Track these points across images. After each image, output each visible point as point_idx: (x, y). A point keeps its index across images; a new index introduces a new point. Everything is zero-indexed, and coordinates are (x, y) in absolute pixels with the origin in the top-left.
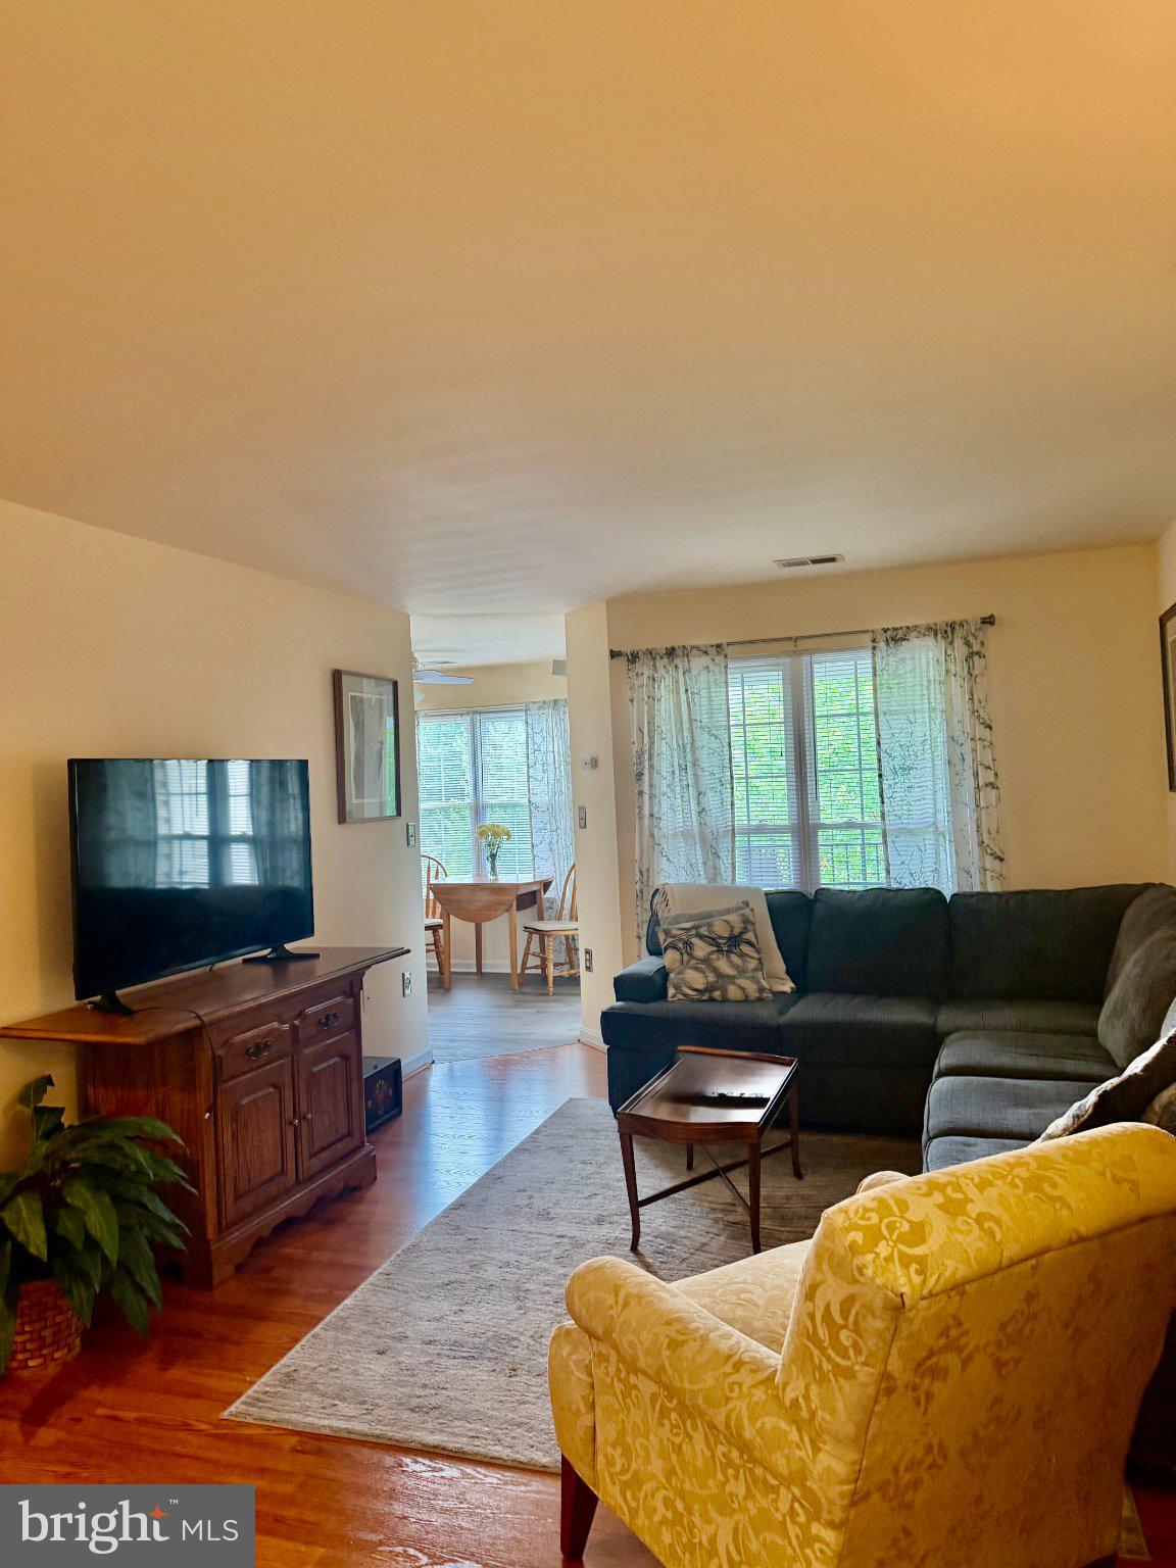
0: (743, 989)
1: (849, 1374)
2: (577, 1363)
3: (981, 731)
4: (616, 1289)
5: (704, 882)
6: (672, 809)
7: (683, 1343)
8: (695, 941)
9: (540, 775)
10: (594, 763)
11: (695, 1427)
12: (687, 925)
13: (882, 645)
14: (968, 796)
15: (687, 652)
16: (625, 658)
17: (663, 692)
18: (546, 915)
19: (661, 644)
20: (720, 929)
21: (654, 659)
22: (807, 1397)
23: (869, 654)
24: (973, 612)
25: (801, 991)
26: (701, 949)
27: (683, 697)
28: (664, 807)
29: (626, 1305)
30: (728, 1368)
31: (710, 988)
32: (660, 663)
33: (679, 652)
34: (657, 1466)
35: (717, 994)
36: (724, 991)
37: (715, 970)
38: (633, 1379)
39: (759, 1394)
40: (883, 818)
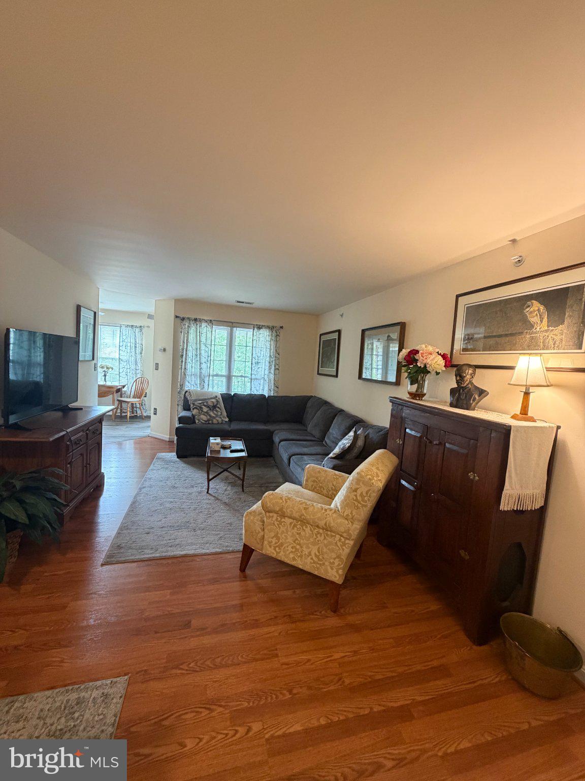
0: (218, 421)
1: (366, 506)
2: (257, 520)
3: (277, 355)
4: (281, 498)
5: (199, 389)
6: (191, 367)
7: (307, 508)
8: (203, 407)
9: (124, 349)
10: (165, 350)
11: (306, 527)
12: (200, 402)
13: (256, 329)
14: (272, 371)
15: (200, 320)
16: (180, 319)
17: (192, 331)
18: (123, 396)
19: (193, 317)
20: (210, 403)
21: (190, 321)
22: (351, 513)
23: (252, 330)
24: (278, 325)
25: (230, 421)
26: (205, 409)
27: (198, 334)
28: (189, 366)
29: (286, 502)
30: (323, 511)
31: (208, 420)
32: (191, 322)
33: (198, 320)
34: (290, 540)
35: (210, 422)
36: (212, 421)
37: (210, 415)
38: (283, 520)
39: (334, 515)
40: (251, 375)
